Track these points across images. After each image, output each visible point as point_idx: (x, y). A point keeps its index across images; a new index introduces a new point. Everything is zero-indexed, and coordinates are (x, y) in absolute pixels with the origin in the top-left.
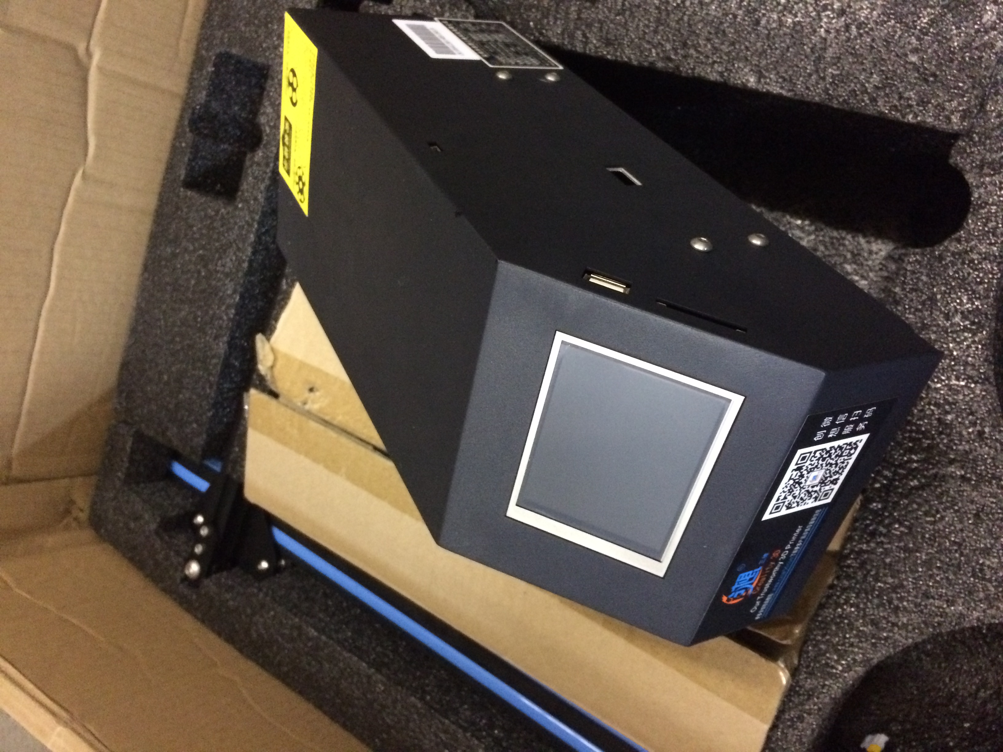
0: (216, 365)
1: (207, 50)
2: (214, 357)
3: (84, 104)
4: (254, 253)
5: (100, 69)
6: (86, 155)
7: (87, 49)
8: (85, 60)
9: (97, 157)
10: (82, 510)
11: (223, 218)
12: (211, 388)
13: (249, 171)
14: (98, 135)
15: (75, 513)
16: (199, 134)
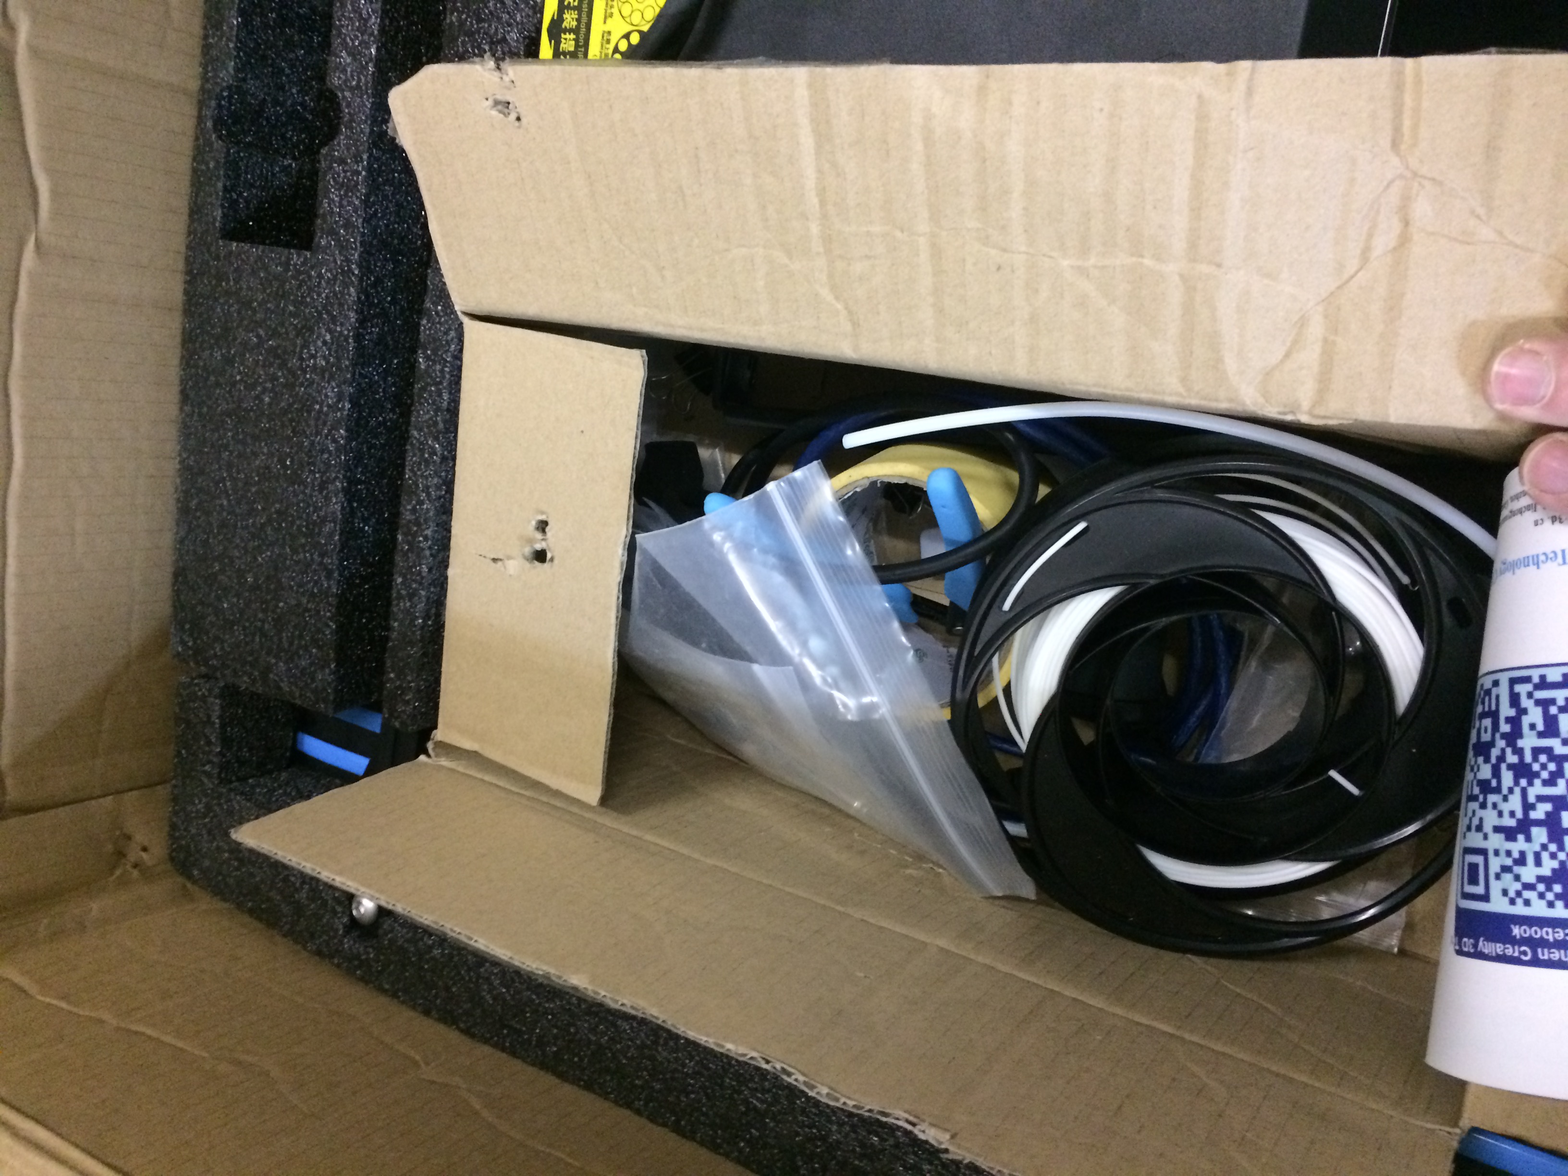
5: (34, 51)
6: (36, 209)
9: (56, 213)
11: (297, 273)
13: (329, 177)
15: (134, 854)
16: (229, 140)
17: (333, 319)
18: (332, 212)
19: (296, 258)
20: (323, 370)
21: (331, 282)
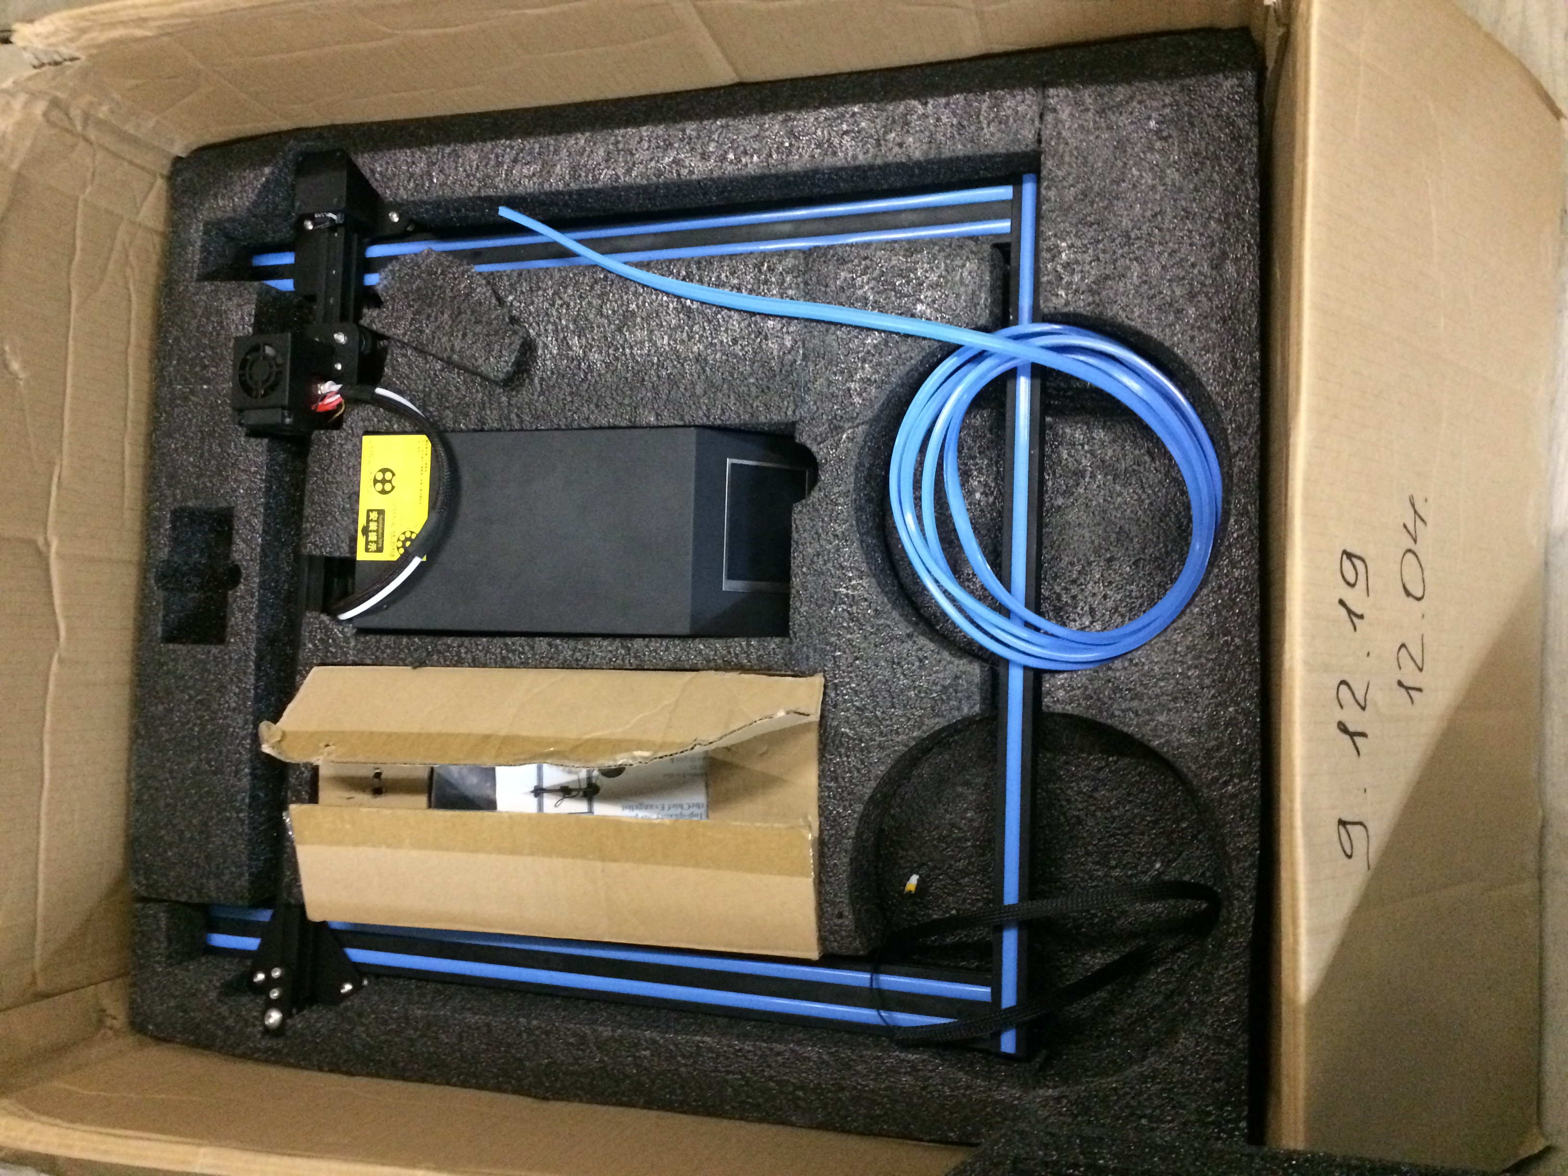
0: (243, 799)
1: (160, 509)
2: (238, 792)
3: (50, 592)
4: (258, 679)
5: (60, 556)
6: (58, 639)
7: (46, 539)
8: (43, 549)
9: (68, 639)
10: (114, 1018)
11: (216, 658)
12: (243, 824)
13: (234, 606)
14: (66, 617)
15: (109, 1022)
16: (166, 589)
17: (240, 681)
18: (237, 624)
19: (214, 650)
20: (234, 709)
21: (238, 661)
